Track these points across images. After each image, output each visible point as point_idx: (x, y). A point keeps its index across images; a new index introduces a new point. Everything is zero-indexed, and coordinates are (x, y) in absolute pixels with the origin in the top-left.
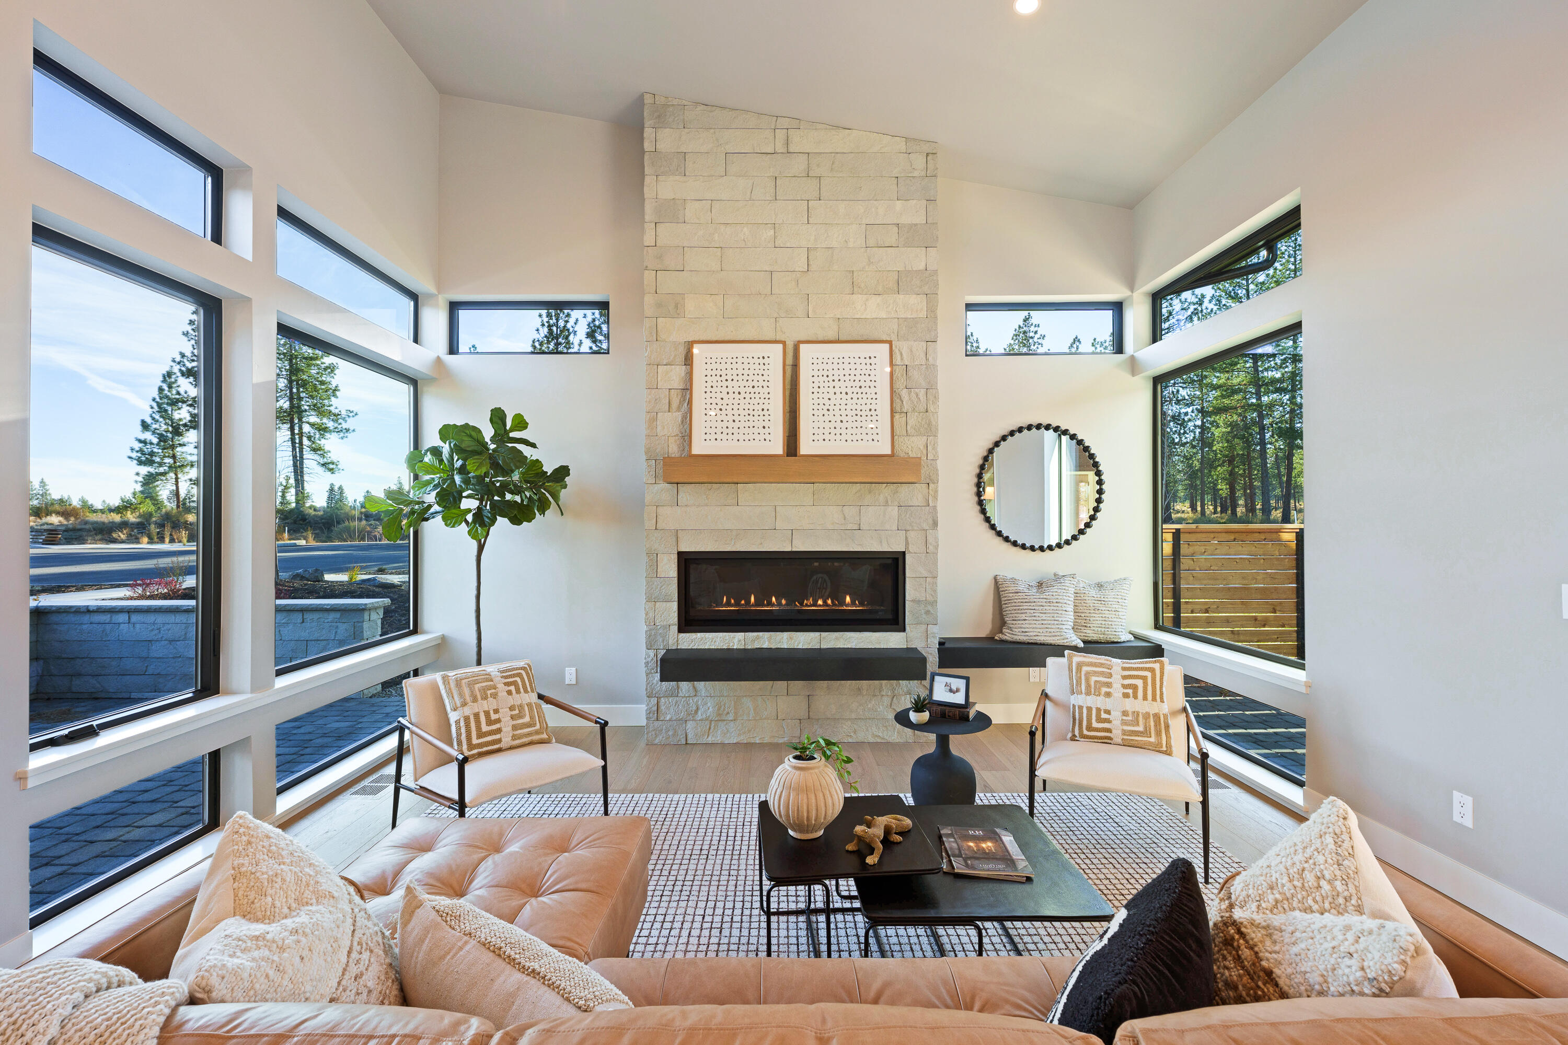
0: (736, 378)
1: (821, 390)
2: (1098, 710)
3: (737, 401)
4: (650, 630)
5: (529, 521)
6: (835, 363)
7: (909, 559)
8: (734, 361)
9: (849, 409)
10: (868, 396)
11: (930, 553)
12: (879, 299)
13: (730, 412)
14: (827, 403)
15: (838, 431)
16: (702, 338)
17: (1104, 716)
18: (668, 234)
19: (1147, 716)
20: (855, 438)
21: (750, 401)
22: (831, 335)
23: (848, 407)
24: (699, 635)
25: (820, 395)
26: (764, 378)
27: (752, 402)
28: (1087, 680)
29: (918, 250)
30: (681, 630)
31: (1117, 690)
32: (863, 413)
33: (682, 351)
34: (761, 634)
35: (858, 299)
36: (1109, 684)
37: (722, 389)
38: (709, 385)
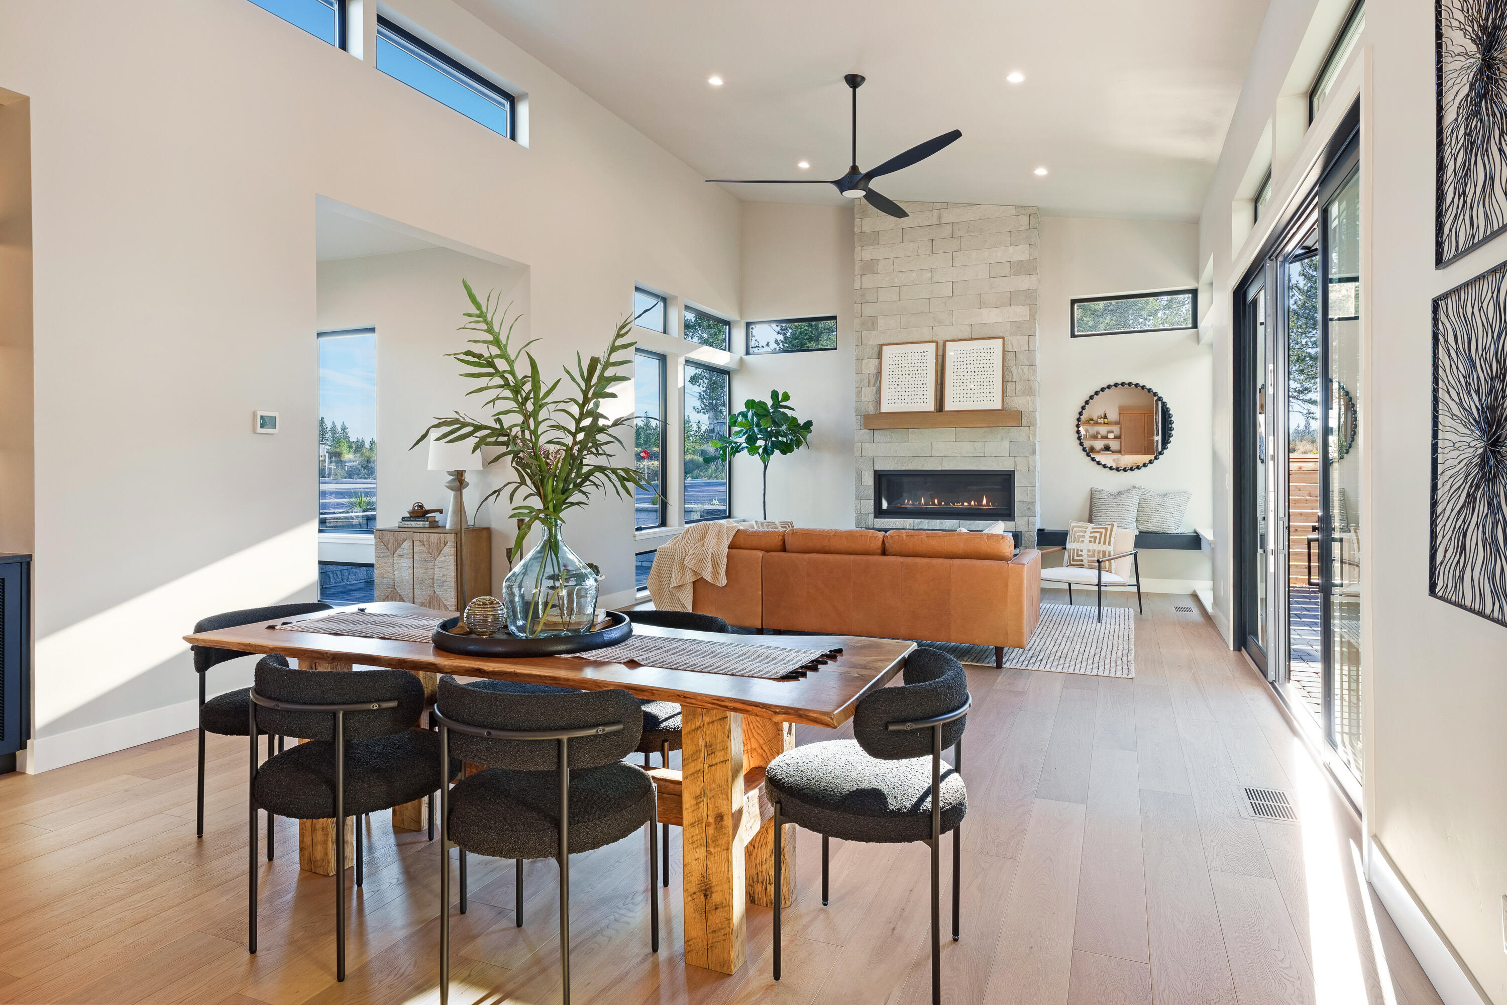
0: (907, 365)
1: (958, 371)
2: (1078, 550)
3: (907, 379)
4: (858, 514)
5: (791, 452)
6: (968, 353)
7: (1017, 476)
8: (906, 355)
9: (975, 381)
10: (988, 372)
12: (996, 311)
13: (903, 386)
14: (962, 378)
15: (968, 396)
16: (889, 342)
17: (1080, 553)
18: (868, 281)
19: (1099, 552)
20: (979, 400)
21: (915, 379)
22: (967, 335)
24: (886, 520)
25: (958, 374)
26: (924, 364)
29: (1024, 277)
30: (875, 517)
31: (1087, 539)
32: (984, 383)
33: (876, 350)
34: (923, 520)
35: (984, 311)
36: (1084, 537)
37: (898, 373)
38: (891, 370)
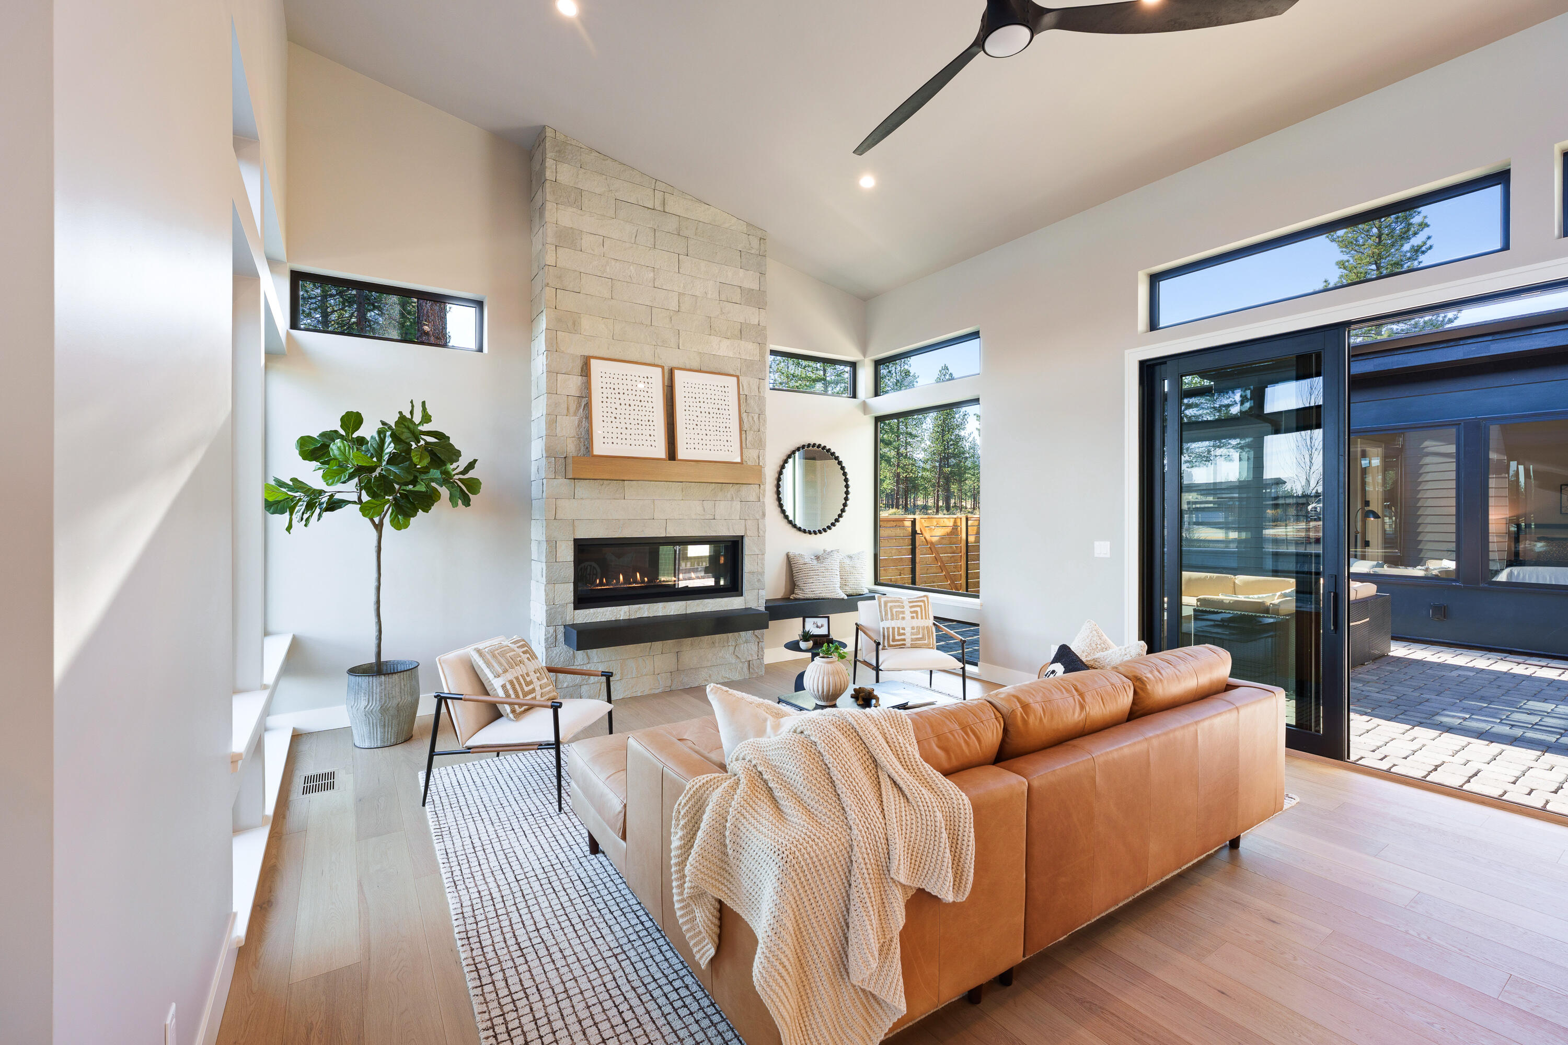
0: (625, 392)
1: (691, 409)
2: (899, 628)
3: (628, 412)
4: (551, 609)
6: (700, 388)
7: (747, 542)
8: (624, 377)
9: (711, 426)
10: (724, 416)
11: (760, 536)
12: (728, 342)
13: (623, 421)
14: (696, 419)
15: (703, 442)
16: (597, 355)
17: (902, 631)
18: (565, 258)
19: (923, 628)
20: (715, 449)
21: (639, 413)
22: (695, 365)
23: (711, 424)
24: (592, 610)
25: (690, 413)
26: (647, 394)
27: (640, 413)
28: (891, 611)
29: (754, 309)
30: (575, 609)
31: (908, 615)
32: (721, 429)
33: (579, 364)
34: (642, 605)
35: (714, 340)
36: (903, 613)
37: (615, 401)
38: (605, 395)
